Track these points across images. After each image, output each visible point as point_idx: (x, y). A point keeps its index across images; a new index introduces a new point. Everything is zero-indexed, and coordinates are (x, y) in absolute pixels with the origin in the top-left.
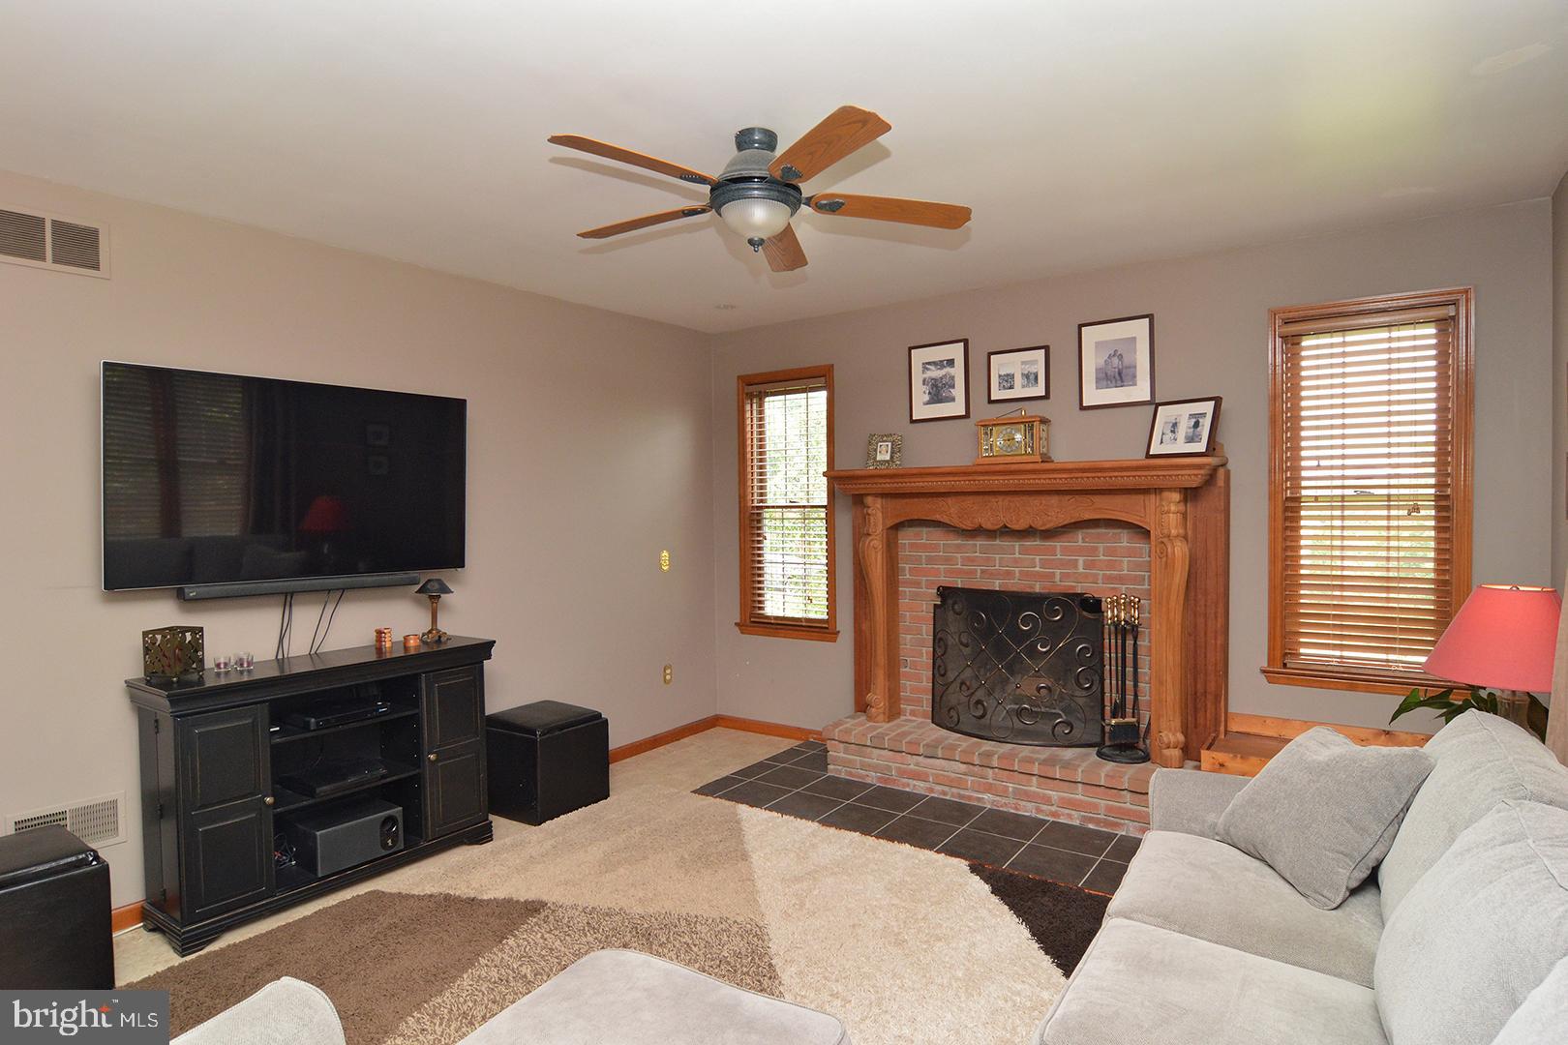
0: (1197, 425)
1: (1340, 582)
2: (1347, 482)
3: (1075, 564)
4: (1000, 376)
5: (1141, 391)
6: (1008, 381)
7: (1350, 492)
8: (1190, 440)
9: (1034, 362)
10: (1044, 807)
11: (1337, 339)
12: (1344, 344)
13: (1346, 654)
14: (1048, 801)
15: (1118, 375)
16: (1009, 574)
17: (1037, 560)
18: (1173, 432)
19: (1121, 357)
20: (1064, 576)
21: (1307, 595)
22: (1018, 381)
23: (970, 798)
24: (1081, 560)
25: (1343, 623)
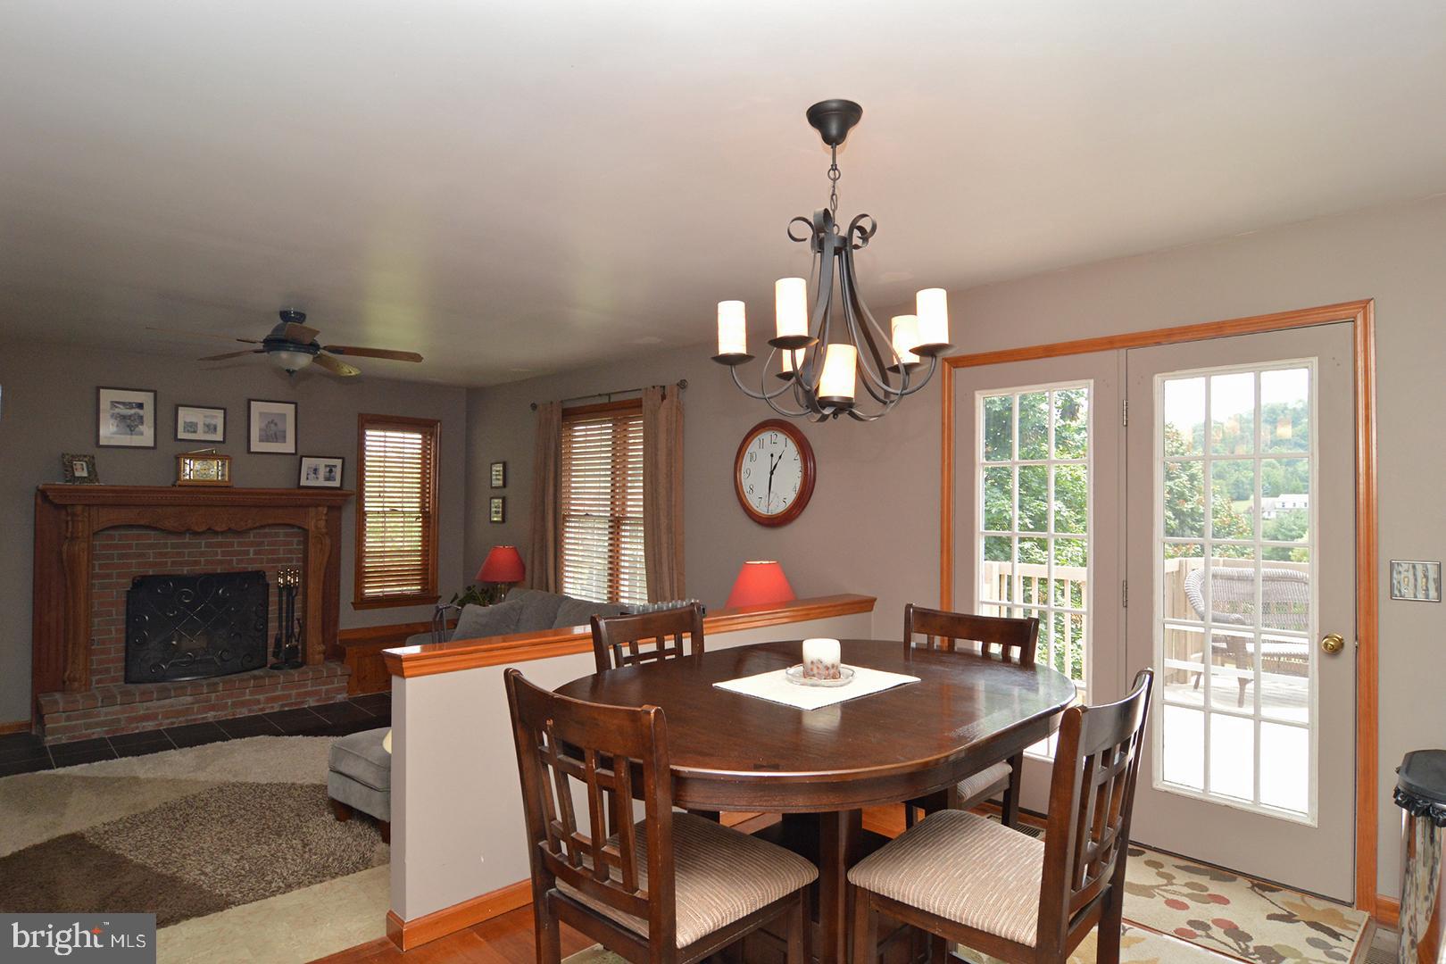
0: (331, 471)
1: (383, 555)
2: (386, 505)
3: (247, 553)
4: (185, 422)
5: (289, 447)
6: (192, 427)
7: (388, 509)
8: (328, 479)
9: (216, 417)
10: (255, 707)
11: (382, 433)
12: (385, 437)
13: (385, 590)
14: (258, 702)
15: (273, 435)
16: (197, 563)
17: (219, 552)
18: (315, 474)
19: (276, 424)
20: (240, 561)
21: (369, 563)
22: (200, 428)
23: (195, 720)
24: (252, 550)
25: (384, 575)
